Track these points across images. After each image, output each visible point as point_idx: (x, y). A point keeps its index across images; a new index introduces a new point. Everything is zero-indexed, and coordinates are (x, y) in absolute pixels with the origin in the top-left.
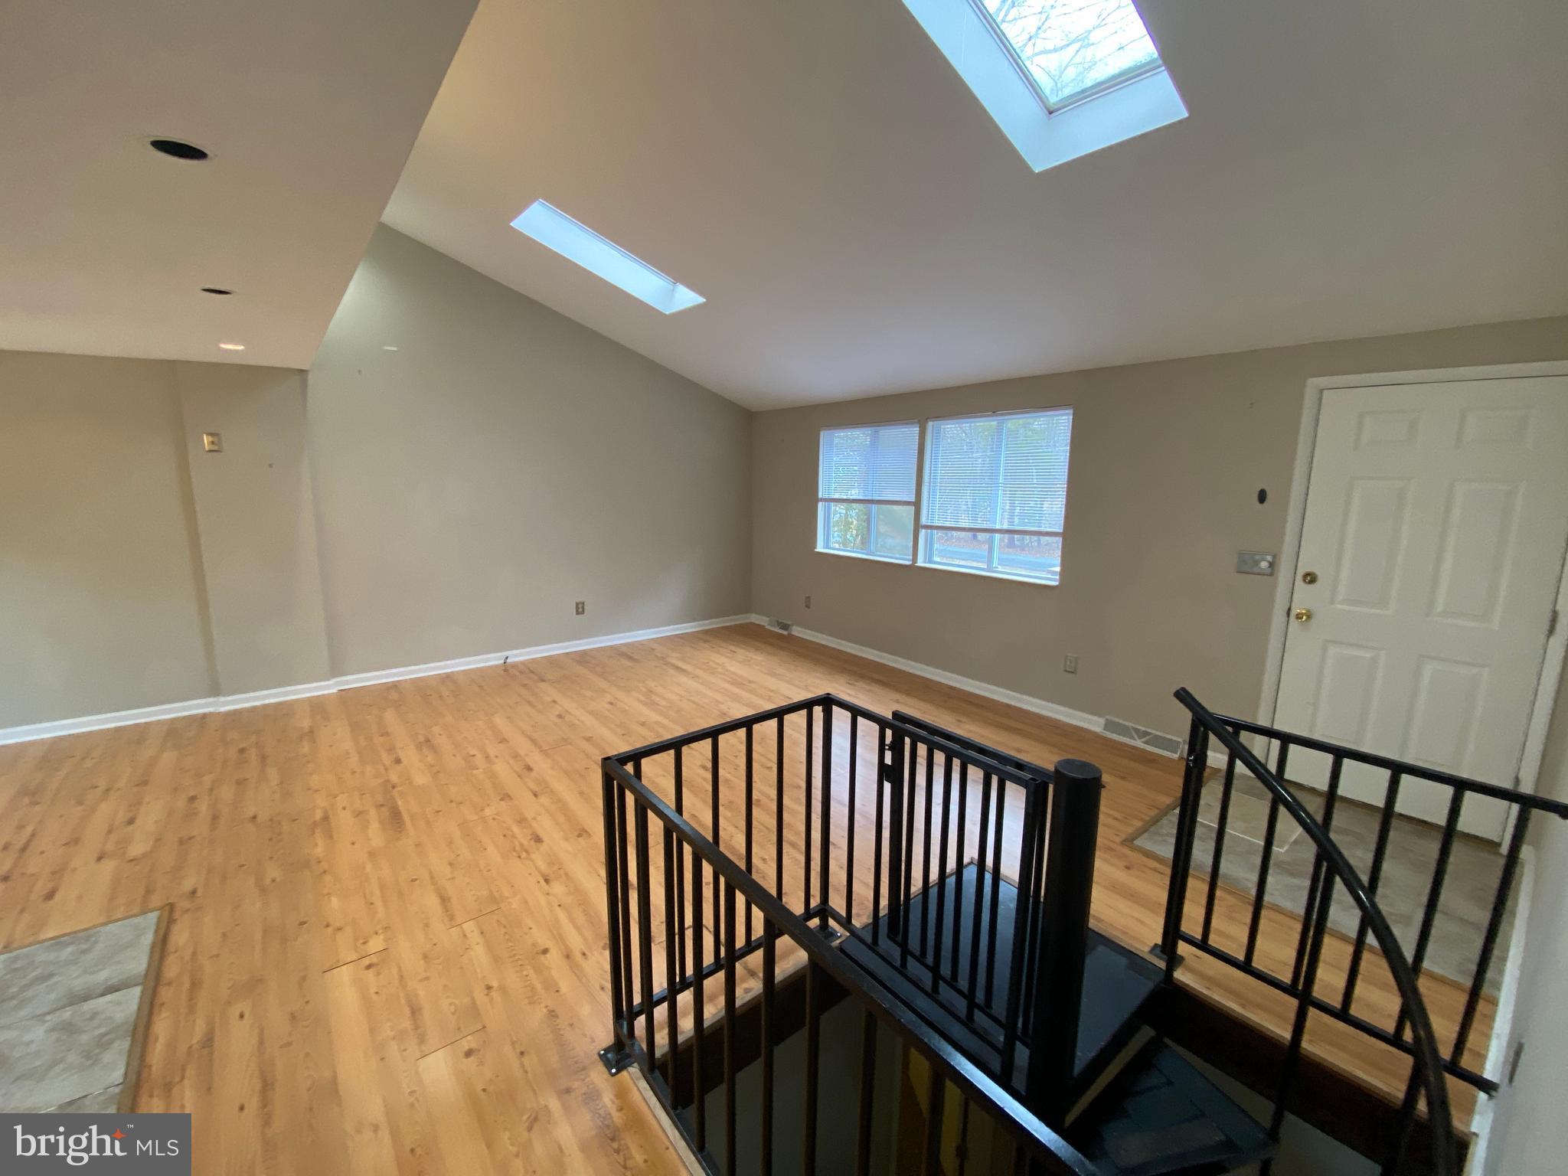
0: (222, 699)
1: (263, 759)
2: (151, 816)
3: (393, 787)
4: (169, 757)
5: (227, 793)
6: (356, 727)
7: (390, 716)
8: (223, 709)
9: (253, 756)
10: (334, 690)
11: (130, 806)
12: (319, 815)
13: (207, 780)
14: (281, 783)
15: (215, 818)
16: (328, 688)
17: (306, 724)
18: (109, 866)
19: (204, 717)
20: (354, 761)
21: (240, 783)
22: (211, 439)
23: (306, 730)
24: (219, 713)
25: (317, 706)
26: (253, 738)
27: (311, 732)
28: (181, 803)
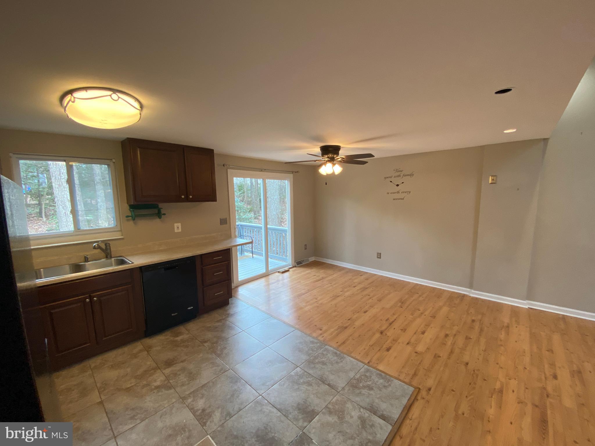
0: (473, 291)
1: (481, 330)
2: (430, 334)
3: (548, 396)
4: (445, 309)
5: (460, 341)
6: (534, 337)
7: (556, 338)
8: (472, 295)
9: (477, 326)
10: (527, 307)
11: (426, 325)
12: (498, 386)
13: (456, 328)
14: (485, 351)
15: (452, 352)
16: (524, 304)
17: (506, 320)
18: (409, 349)
19: (464, 296)
20: (527, 359)
21: (468, 338)
22: (493, 178)
23: (506, 324)
24: (470, 296)
25: (515, 311)
26: (480, 317)
27: (508, 327)
28: (442, 335)
